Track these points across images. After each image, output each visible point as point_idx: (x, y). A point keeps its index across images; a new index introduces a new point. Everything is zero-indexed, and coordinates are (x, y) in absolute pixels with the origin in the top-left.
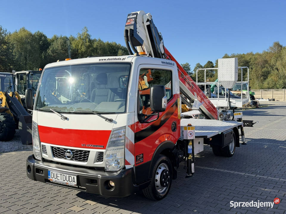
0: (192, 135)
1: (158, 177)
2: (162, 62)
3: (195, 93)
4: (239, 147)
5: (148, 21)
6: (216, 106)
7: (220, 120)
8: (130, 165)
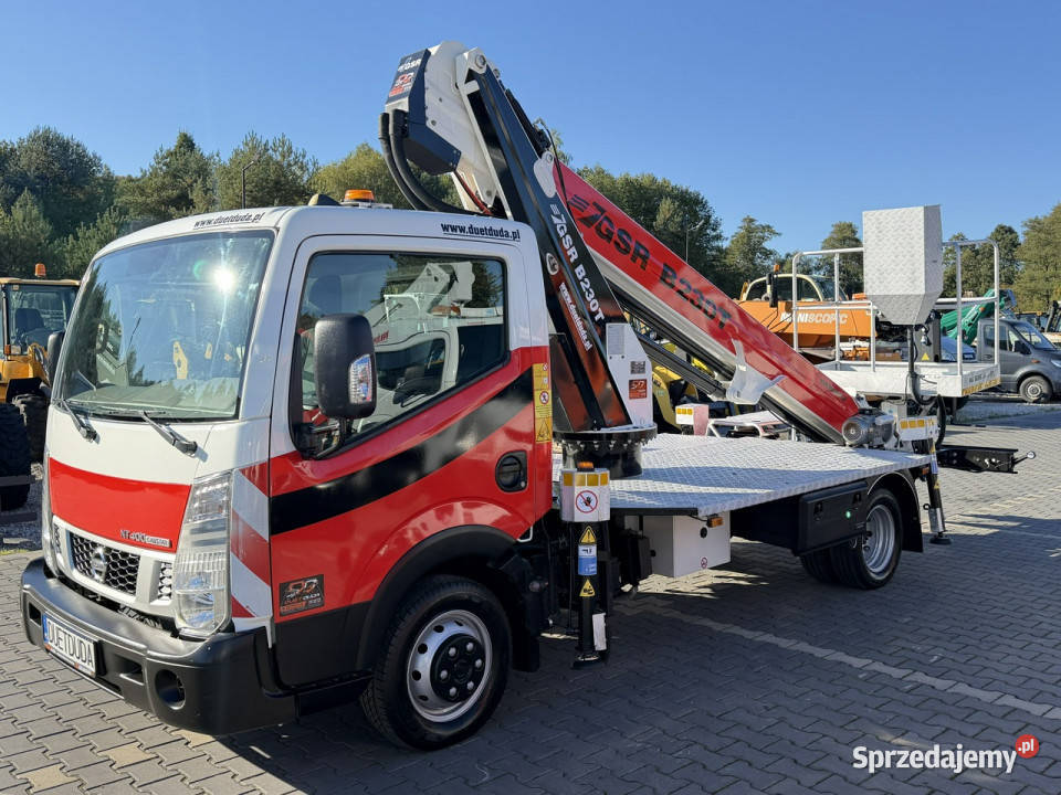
0: (593, 504)
1: (424, 663)
2: (445, 228)
3: (738, 344)
4: (920, 550)
5: (471, 76)
6: (853, 394)
7: (851, 446)
8: (252, 616)
